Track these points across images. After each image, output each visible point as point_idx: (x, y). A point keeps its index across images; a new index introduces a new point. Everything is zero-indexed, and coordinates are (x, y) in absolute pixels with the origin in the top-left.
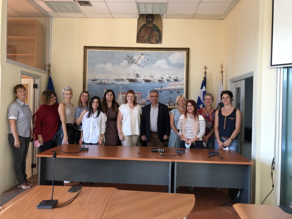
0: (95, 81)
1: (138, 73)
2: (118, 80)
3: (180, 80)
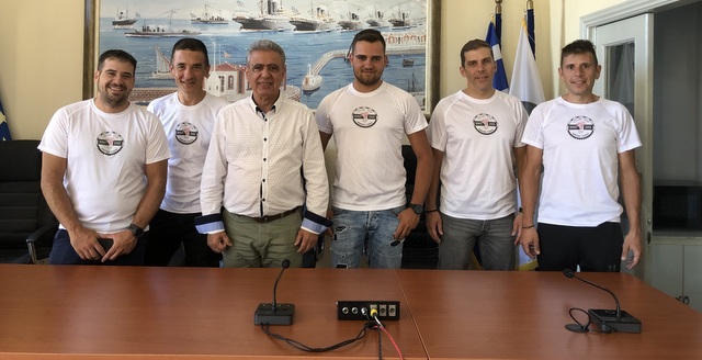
0: (125, 27)
2: (206, 22)
3: (412, 21)
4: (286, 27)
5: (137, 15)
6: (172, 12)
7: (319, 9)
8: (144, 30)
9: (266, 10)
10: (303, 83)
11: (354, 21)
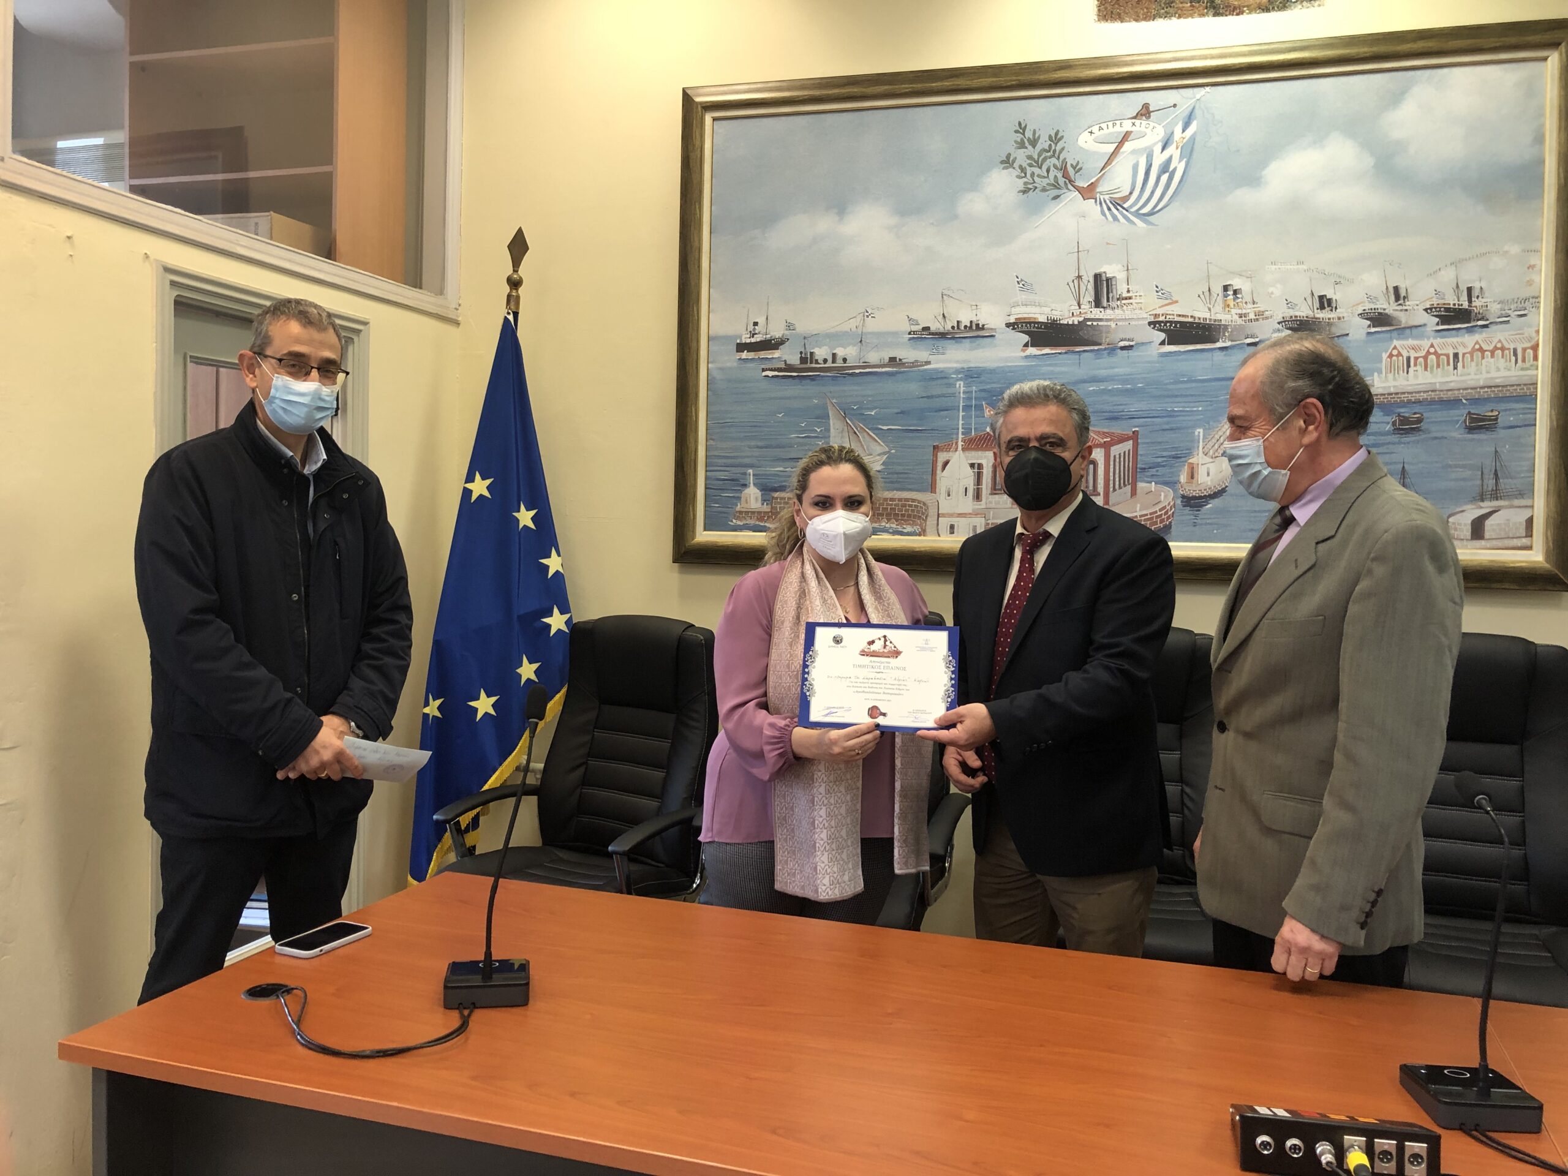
0: (763, 354)
1: (1111, 270)
2: (942, 335)
4: (1139, 338)
5: (790, 326)
6: (867, 314)
7: (1226, 288)
8: (803, 360)
9: (1089, 296)
10: (1183, 478)
11: (1324, 314)
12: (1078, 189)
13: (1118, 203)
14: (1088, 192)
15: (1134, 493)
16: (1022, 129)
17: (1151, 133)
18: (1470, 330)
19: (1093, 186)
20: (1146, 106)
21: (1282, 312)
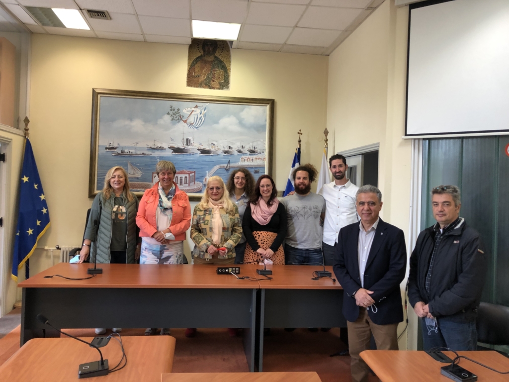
0: (112, 150)
1: (190, 138)
2: (154, 149)
3: (259, 151)
4: (195, 152)
5: (119, 144)
6: (137, 143)
7: (212, 143)
8: (122, 152)
9: (186, 143)
10: (204, 181)
11: (230, 150)
12: (183, 121)
13: (191, 124)
14: (185, 122)
15: (194, 183)
16: (171, 107)
17: (198, 111)
18: (255, 155)
19: (186, 121)
20: (197, 105)
21: (222, 149)
